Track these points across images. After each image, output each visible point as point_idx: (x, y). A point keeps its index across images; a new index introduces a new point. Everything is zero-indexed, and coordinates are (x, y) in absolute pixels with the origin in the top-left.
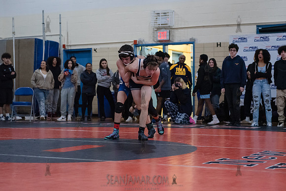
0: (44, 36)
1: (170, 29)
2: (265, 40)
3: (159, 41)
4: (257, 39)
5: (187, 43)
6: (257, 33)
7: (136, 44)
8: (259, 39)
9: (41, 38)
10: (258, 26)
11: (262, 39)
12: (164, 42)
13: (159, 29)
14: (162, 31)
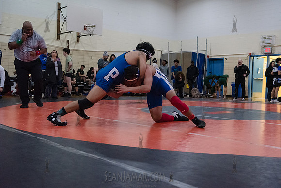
0: (197, 51)
1: (272, 46)
3: (265, 53)
7: (251, 56)
9: (196, 52)
12: (268, 54)
14: (267, 47)
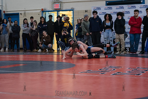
1: (61, 3)
2: (110, 9)
3: (55, 9)
4: (106, 8)
5: (70, 10)
6: (106, 5)
7: (43, 11)
8: (107, 8)
10: (106, 2)
11: (108, 8)
12: (58, 10)
13: (55, 3)
